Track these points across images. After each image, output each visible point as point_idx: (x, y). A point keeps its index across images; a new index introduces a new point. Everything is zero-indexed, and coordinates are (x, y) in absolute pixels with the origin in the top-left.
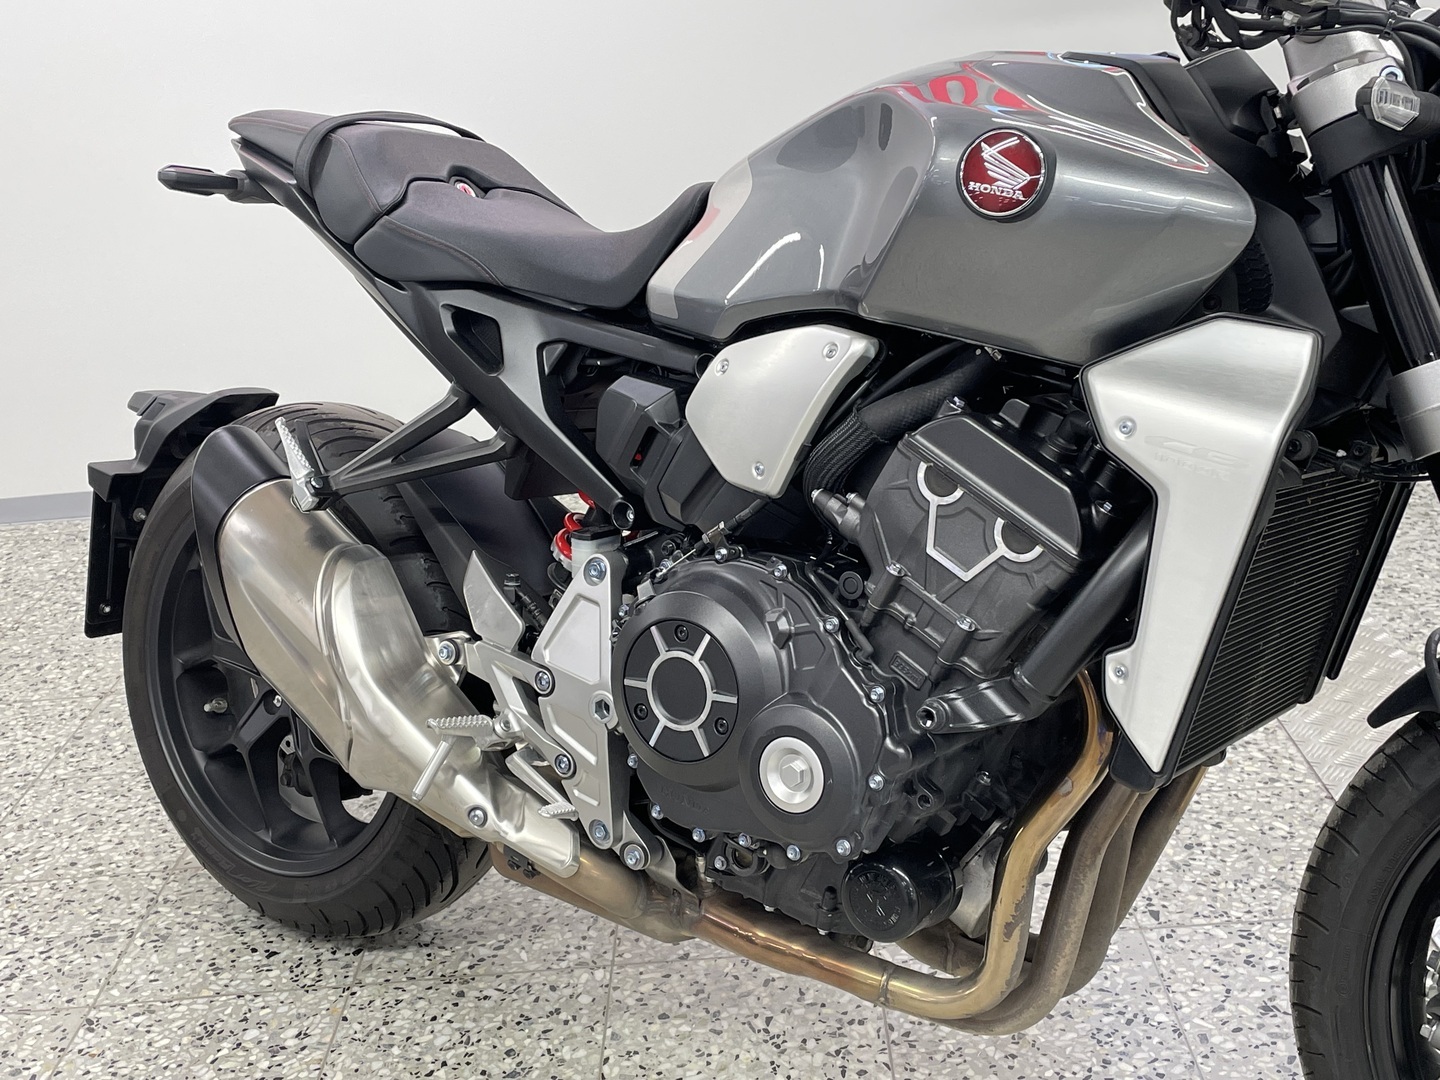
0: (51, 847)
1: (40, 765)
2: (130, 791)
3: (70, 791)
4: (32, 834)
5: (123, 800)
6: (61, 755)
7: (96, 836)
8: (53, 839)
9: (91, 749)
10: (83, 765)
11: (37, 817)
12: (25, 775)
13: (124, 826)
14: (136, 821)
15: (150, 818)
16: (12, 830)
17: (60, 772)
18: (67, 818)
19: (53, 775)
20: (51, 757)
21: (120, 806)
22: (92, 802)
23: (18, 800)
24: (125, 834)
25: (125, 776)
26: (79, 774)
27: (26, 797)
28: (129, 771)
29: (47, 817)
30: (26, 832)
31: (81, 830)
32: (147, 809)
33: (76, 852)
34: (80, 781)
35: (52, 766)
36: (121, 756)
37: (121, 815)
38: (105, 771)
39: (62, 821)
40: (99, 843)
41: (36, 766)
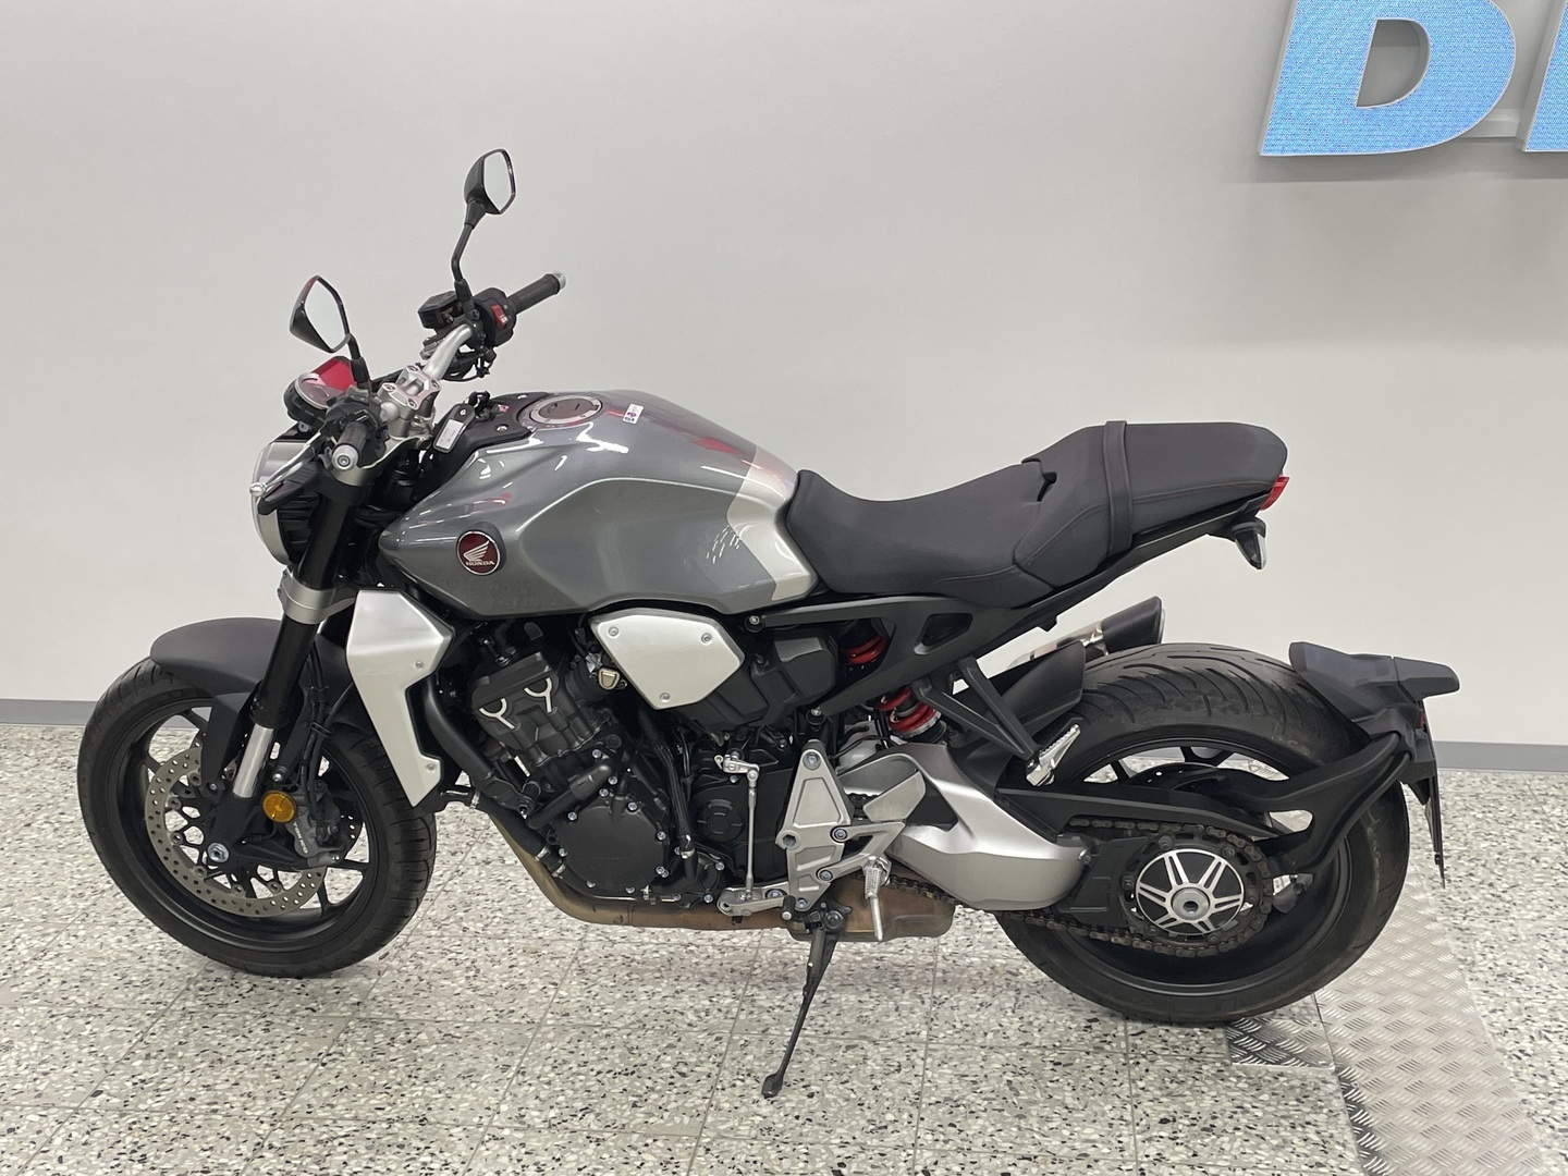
0: (174, 1080)
1: (171, 995)
2: (250, 1032)
3: (196, 1025)
4: (158, 1064)
5: (244, 1040)
6: (192, 987)
7: (215, 1074)
8: (177, 1072)
9: (219, 984)
10: (211, 1000)
11: (164, 1047)
12: (158, 1003)
13: (241, 1067)
14: (253, 1063)
15: (265, 1062)
16: (140, 1058)
17: (188, 1004)
18: (191, 1053)
19: (182, 1006)
20: (183, 987)
21: (239, 1046)
22: (215, 1039)
23: (148, 1028)
24: (240, 1075)
25: (248, 1017)
26: (207, 1008)
27: (156, 1026)
28: (252, 1011)
29: (173, 1049)
30: (153, 1062)
31: (202, 1066)
32: (264, 1053)
33: (196, 1087)
34: (206, 1016)
35: (182, 997)
36: (245, 995)
37: (239, 1056)
38: (230, 1009)
39: (187, 1055)
40: (219, 1082)
41: (168, 995)
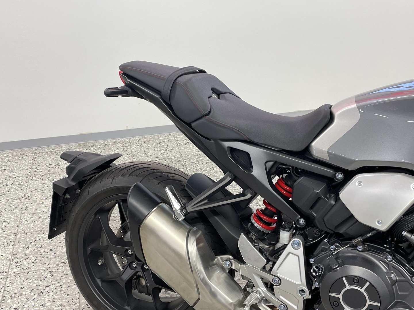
0: (28, 305)
1: (6, 268)
2: (46, 277)
3: (23, 279)
4: (17, 300)
5: (45, 282)
6: (12, 262)
7: (43, 299)
8: (27, 301)
9: (22, 259)
10: (23, 267)
11: (16, 291)
12: (2, 272)
13: (51, 294)
14: (55, 291)
15: (59, 289)
16: (9, 299)
17: (15, 270)
18: (28, 292)
19: (13, 272)
20: (9, 263)
21: (46, 285)
22: (34, 283)
23: (5, 284)
24: (53, 297)
25: (41, 271)
26: (23, 271)
27: (7, 282)
28: (41, 268)
29: (20, 291)
30: (15, 299)
31: (35, 296)
32: (56, 285)
33: (38, 307)
34: (25, 274)
35: (11, 268)
36: (35, 262)
37: (48, 289)
38: (33, 269)
39: (27, 293)
40: (46, 302)
41: (4, 268)
